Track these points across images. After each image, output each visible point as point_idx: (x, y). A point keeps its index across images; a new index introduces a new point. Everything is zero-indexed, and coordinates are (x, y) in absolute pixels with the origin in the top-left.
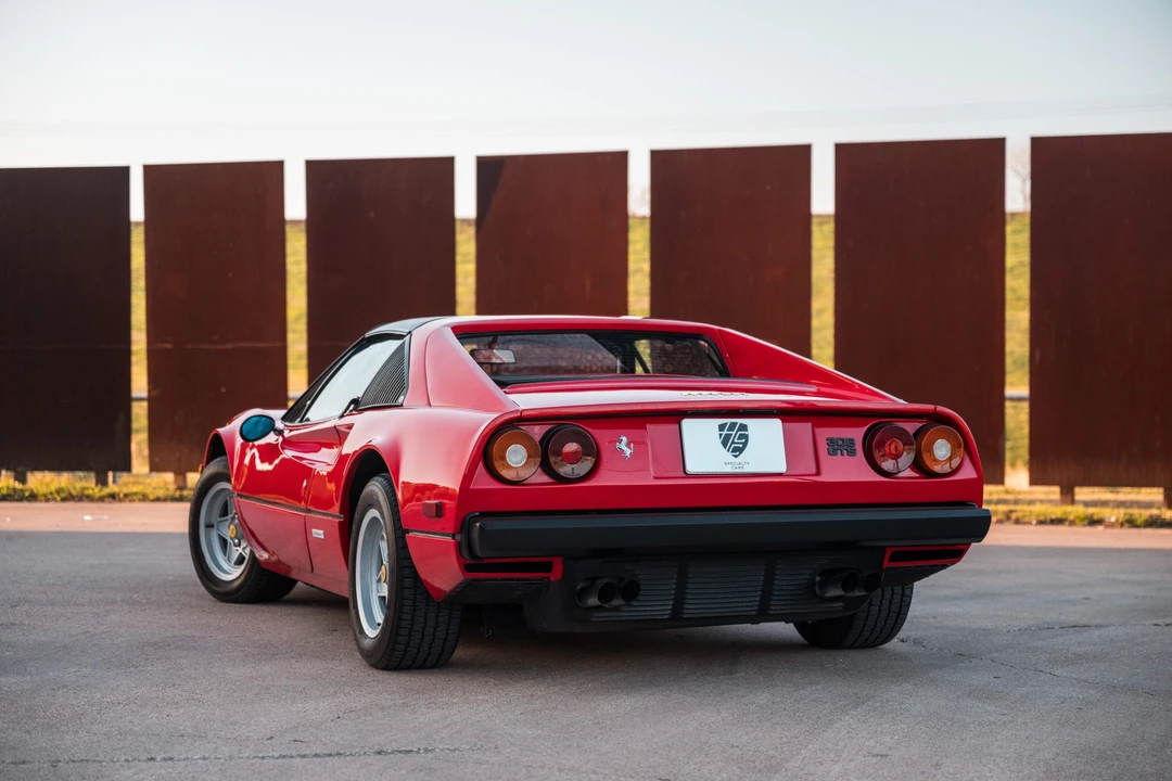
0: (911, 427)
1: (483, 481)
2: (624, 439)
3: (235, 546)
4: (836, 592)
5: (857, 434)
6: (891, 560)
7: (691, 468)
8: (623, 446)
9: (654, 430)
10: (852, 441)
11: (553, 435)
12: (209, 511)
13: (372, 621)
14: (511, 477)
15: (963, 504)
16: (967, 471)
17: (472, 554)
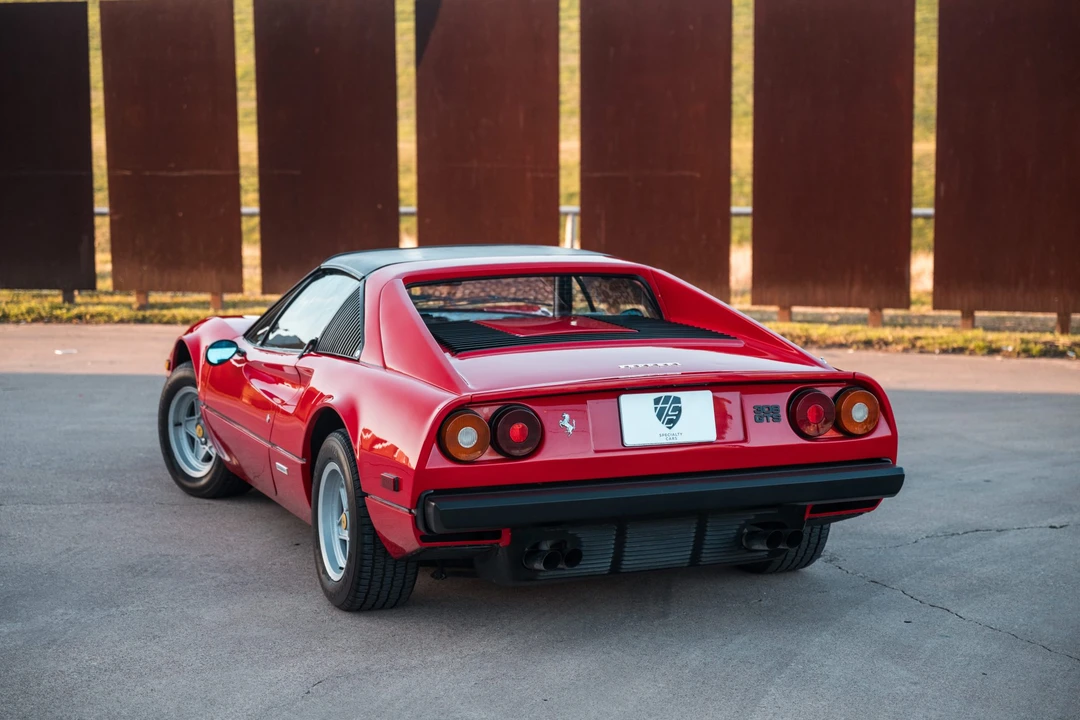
1: (437, 461)
2: (567, 416)
3: (202, 444)
4: (760, 547)
5: (781, 400)
6: (813, 513)
7: (629, 441)
8: (566, 423)
10: (777, 408)
11: (502, 416)
12: (177, 411)
13: (336, 563)
14: (463, 457)
15: (879, 460)
16: (883, 431)
17: (427, 529)
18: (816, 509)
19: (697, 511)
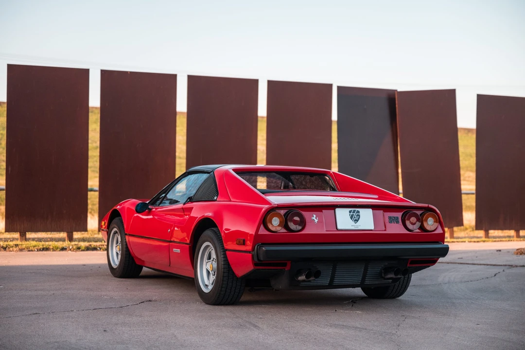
0: (419, 212)
1: (263, 231)
2: (315, 216)
4: (391, 275)
5: (399, 215)
6: (410, 264)
7: (339, 227)
8: (314, 218)
9: (325, 212)
10: (397, 218)
11: (289, 214)
13: (206, 287)
14: (274, 230)
15: (437, 242)
16: (440, 231)
17: (258, 259)
18: (412, 262)
19: (365, 259)
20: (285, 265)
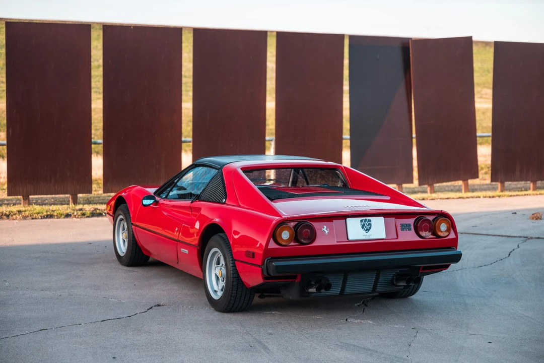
1: (272, 245)
2: (325, 227)
4: (403, 284)
5: (411, 221)
6: (422, 270)
7: (350, 238)
8: (325, 229)
9: (336, 222)
10: (410, 225)
11: (299, 226)
14: (284, 243)
15: (450, 248)
16: (452, 236)
17: (268, 274)
18: (425, 268)
19: (376, 268)
20: (295, 277)
